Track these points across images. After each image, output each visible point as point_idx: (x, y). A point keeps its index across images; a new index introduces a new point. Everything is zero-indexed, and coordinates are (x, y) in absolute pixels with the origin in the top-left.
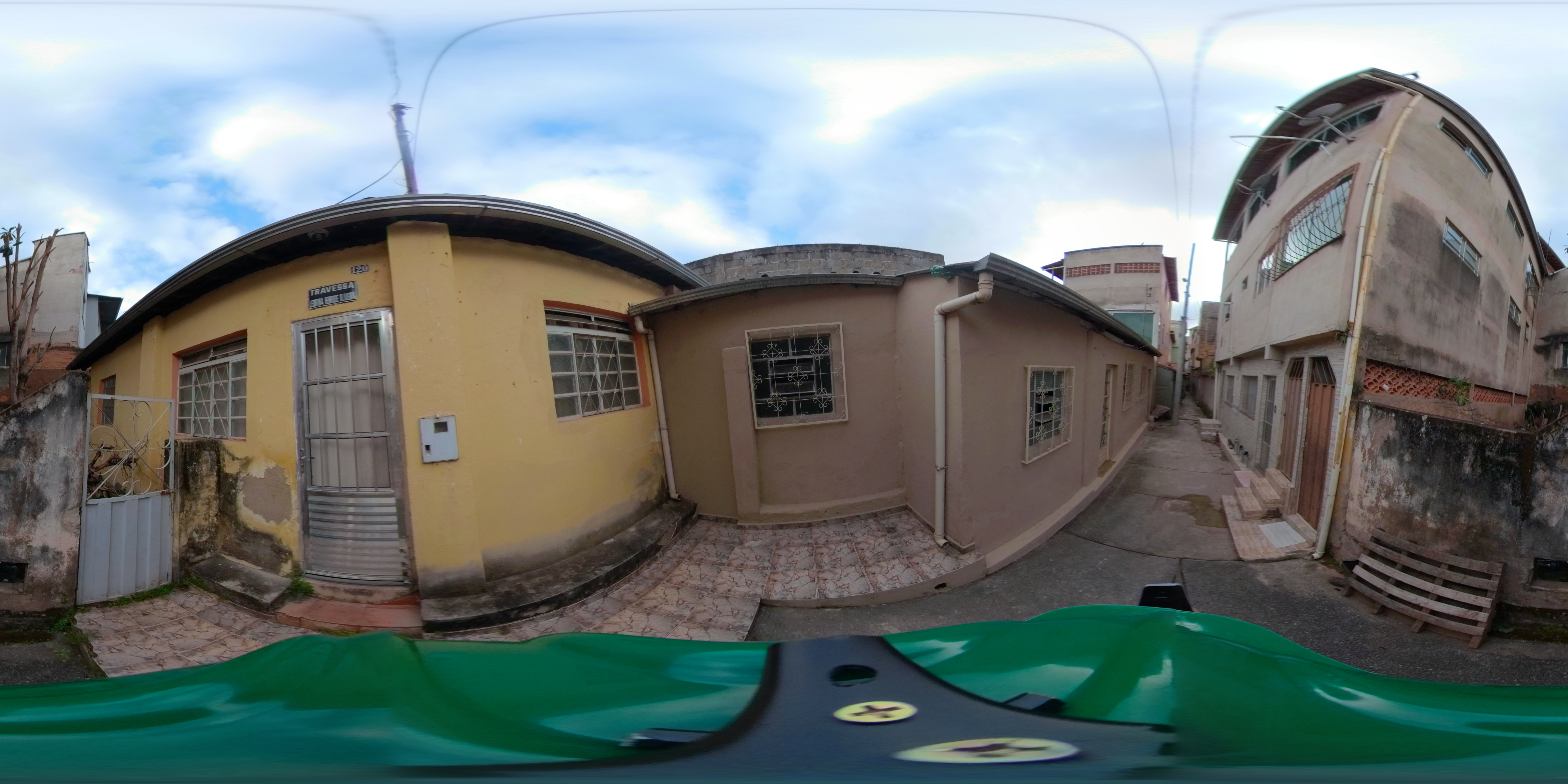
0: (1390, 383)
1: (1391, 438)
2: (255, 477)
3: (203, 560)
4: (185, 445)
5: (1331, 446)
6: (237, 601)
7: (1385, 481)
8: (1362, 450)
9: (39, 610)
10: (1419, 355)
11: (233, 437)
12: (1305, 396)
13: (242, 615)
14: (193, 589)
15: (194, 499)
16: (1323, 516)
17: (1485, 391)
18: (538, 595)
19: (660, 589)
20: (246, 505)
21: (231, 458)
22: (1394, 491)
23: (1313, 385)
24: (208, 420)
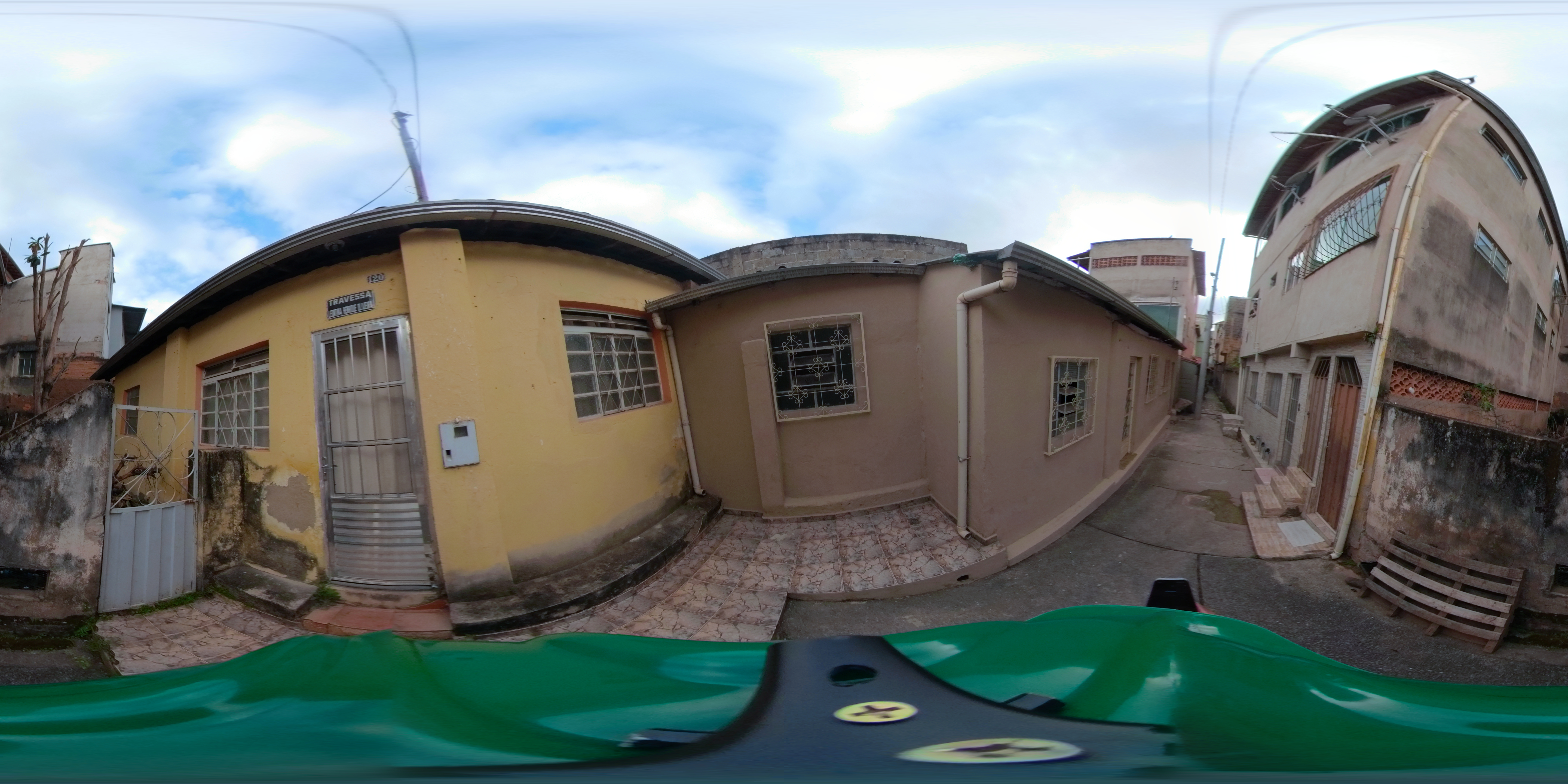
0: (1415, 386)
1: (1416, 441)
2: (279, 486)
3: (228, 568)
4: (208, 455)
5: (1354, 447)
6: (262, 608)
7: (1408, 484)
8: (1386, 453)
9: (59, 617)
10: (1445, 359)
11: (256, 447)
12: (1330, 395)
13: (267, 622)
14: (218, 597)
15: (218, 508)
16: (1344, 516)
17: (1509, 397)
18: (567, 595)
19: (688, 586)
20: (270, 514)
21: (254, 467)
22: (1417, 494)
23: (1339, 385)
24: (231, 430)
